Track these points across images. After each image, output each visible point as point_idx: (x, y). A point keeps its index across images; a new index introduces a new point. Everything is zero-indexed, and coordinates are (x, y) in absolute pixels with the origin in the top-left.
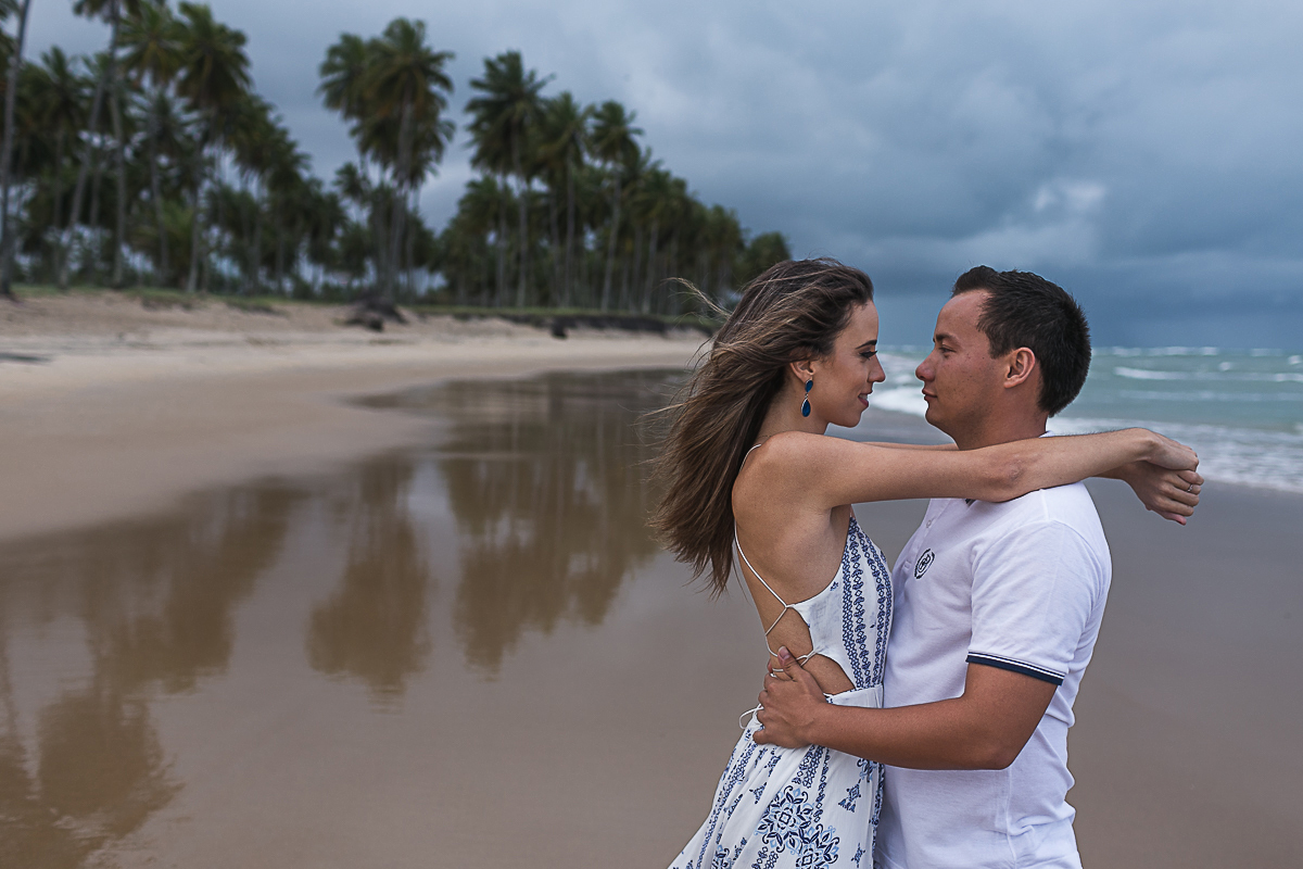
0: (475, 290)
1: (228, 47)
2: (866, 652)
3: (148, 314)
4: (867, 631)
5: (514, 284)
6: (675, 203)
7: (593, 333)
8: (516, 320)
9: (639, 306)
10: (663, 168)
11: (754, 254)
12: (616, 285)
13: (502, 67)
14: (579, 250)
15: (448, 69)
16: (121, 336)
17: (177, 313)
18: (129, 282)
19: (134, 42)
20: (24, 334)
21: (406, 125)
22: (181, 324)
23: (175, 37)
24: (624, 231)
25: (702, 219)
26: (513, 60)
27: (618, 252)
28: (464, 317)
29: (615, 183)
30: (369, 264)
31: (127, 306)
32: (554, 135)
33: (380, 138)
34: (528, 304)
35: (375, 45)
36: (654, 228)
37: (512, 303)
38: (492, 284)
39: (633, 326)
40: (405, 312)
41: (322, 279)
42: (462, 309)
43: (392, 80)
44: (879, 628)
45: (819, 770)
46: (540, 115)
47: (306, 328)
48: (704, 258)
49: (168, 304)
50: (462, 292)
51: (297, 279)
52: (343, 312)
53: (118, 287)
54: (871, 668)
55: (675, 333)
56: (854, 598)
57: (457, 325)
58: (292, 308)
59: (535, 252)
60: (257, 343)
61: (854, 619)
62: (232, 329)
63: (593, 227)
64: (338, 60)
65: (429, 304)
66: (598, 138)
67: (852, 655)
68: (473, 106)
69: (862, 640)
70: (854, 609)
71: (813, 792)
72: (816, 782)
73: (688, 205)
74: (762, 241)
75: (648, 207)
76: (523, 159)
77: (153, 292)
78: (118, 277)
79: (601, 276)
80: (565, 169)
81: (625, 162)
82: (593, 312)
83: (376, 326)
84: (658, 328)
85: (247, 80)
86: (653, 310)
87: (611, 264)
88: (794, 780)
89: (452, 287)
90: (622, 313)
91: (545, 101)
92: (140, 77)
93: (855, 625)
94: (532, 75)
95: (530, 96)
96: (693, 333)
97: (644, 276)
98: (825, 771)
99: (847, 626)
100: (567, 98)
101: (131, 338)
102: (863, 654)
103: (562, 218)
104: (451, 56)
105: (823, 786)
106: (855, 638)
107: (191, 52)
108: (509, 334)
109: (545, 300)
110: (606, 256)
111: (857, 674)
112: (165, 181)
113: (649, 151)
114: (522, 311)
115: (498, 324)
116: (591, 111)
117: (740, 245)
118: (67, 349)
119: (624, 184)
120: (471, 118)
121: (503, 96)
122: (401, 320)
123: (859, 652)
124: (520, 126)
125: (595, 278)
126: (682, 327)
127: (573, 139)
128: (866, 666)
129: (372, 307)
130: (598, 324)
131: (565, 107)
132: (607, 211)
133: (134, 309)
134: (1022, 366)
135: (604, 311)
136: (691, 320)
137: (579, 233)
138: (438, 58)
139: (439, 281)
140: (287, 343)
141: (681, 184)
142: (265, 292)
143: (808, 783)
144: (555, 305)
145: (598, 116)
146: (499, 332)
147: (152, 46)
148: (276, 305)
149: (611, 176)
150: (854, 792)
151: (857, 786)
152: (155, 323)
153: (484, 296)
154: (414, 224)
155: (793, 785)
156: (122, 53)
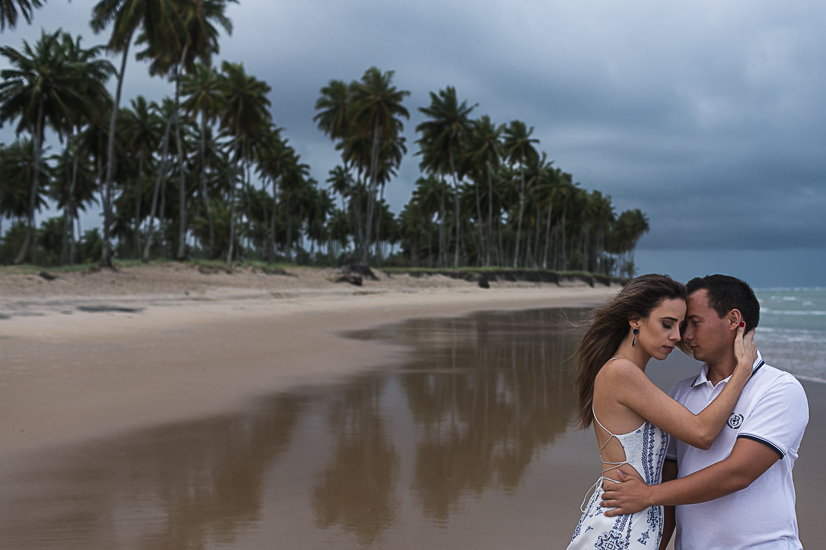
0: (424, 254)
1: (255, 93)
2: (652, 467)
3: (204, 277)
4: (654, 457)
5: (451, 250)
6: (564, 191)
7: (509, 283)
8: (454, 275)
9: (539, 263)
10: (554, 167)
11: (621, 224)
12: (523, 249)
13: (442, 99)
14: (497, 224)
15: (404, 103)
16: (187, 293)
17: (222, 276)
18: (187, 256)
19: (191, 92)
20: (124, 293)
21: (376, 141)
22: (226, 284)
23: (218, 88)
24: (529, 210)
25: (584, 201)
26: (450, 94)
27: (524, 227)
28: (418, 274)
29: (521, 178)
30: (350, 238)
31: (189, 272)
32: (478, 145)
33: (357, 151)
34: (460, 265)
35: (355, 87)
36: (550, 209)
37: (450, 264)
38: (436, 250)
39: (535, 278)
40: (377, 272)
41: (316, 249)
42: (414, 269)
43: (367, 111)
44: (660, 456)
45: (627, 523)
46: (469, 131)
47: (310, 285)
48: (586, 228)
49: (216, 270)
50: (414, 257)
51: (299, 249)
52: (335, 272)
53: (182, 260)
54: (654, 475)
55: (566, 282)
56: (649, 440)
57: (413, 279)
58: (299, 270)
59: (466, 227)
60: (278, 296)
61: (648, 450)
62: (260, 287)
63: (506, 209)
64: (328, 98)
65: (392, 265)
66: (507, 146)
67: (645, 468)
68: (421, 127)
69: (651, 461)
70: (649, 445)
71: (624, 534)
72: (626, 529)
73: (573, 191)
74: (627, 215)
75: (544, 194)
76: (456, 162)
77: (205, 262)
78: (181, 253)
79: (513, 244)
80: (485, 169)
81: (527, 163)
82: (507, 269)
83: (358, 282)
84: (554, 279)
85: (267, 114)
86: (550, 266)
87: (519, 234)
88: (614, 528)
89: (407, 253)
90: (527, 269)
91: (472, 122)
92: (195, 115)
93: (648, 453)
94: (464, 105)
95: (461, 119)
96: (579, 282)
97: (543, 242)
98: (630, 523)
99: (644, 453)
100: (486, 119)
101: (193, 294)
102: (651, 468)
103: (484, 202)
104: (408, 93)
105: (629, 531)
106: (648, 459)
107: (229, 97)
108: (449, 286)
109: (472, 261)
110: (515, 228)
111: (647, 477)
112: (210, 184)
113: (545, 155)
114: (458, 270)
115: (441, 278)
116: (503, 127)
117: (611, 218)
118: (153, 303)
119: (527, 178)
120: (420, 135)
121: (443, 119)
122: (374, 278)
123: (649, 467)
124: (456, 139)
125: (507, 244)
126: (570, 278)
127: (491, 147)
128: (652, 474)
129: (354, 269)
130: (510, 277)
131: (485, 126)
132: (515, 198)
133: (195, 274)
134: (736, 318)
135: (515, 267)
136: (578, 272)
137: (497, 213)
138: (398, 96)
139: (397, 248)
140: (297, 295)
141: (568, 177)
142: (279, 260)
143: (621, 529)
144: (480, 265)
145: (507, 131)
146: (443, 284)
147: (204, 93)
148: (288, 269)
149: (519, 174)
150: (646, 535)
151: (647, 533)
152: (209, 283)
153: (430, 259)
154: (381, 210)
155: (614, 530)
156: (183, 99)
